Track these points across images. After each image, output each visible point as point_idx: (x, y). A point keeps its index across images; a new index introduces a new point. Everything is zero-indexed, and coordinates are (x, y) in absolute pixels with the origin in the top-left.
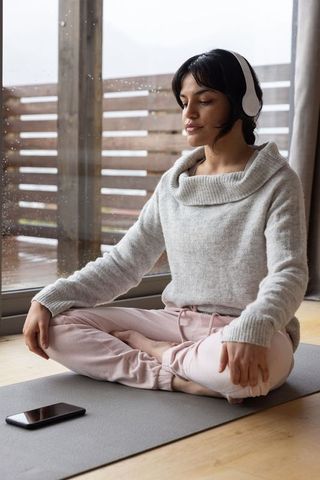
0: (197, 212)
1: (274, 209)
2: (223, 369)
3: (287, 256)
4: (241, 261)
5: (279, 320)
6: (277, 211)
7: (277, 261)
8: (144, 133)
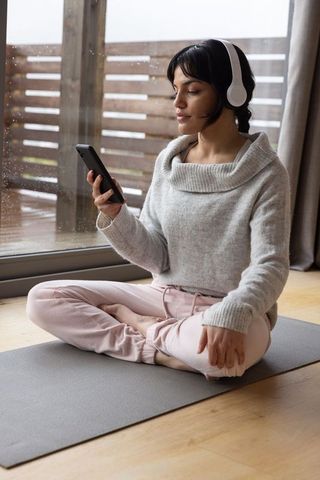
0: (186, 197)
1: (262, 202)
2: (202, 350)
3: (271, 249)
4: (226, 249)
5: (257, 309)
6: (264, 205)
7: (260, 254)
8: (144, 97)
